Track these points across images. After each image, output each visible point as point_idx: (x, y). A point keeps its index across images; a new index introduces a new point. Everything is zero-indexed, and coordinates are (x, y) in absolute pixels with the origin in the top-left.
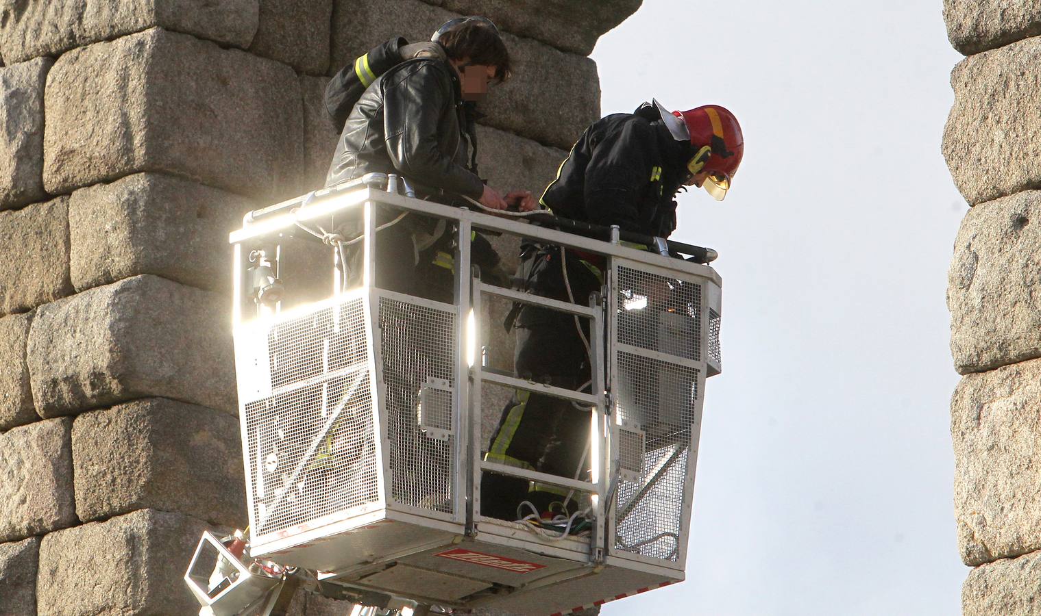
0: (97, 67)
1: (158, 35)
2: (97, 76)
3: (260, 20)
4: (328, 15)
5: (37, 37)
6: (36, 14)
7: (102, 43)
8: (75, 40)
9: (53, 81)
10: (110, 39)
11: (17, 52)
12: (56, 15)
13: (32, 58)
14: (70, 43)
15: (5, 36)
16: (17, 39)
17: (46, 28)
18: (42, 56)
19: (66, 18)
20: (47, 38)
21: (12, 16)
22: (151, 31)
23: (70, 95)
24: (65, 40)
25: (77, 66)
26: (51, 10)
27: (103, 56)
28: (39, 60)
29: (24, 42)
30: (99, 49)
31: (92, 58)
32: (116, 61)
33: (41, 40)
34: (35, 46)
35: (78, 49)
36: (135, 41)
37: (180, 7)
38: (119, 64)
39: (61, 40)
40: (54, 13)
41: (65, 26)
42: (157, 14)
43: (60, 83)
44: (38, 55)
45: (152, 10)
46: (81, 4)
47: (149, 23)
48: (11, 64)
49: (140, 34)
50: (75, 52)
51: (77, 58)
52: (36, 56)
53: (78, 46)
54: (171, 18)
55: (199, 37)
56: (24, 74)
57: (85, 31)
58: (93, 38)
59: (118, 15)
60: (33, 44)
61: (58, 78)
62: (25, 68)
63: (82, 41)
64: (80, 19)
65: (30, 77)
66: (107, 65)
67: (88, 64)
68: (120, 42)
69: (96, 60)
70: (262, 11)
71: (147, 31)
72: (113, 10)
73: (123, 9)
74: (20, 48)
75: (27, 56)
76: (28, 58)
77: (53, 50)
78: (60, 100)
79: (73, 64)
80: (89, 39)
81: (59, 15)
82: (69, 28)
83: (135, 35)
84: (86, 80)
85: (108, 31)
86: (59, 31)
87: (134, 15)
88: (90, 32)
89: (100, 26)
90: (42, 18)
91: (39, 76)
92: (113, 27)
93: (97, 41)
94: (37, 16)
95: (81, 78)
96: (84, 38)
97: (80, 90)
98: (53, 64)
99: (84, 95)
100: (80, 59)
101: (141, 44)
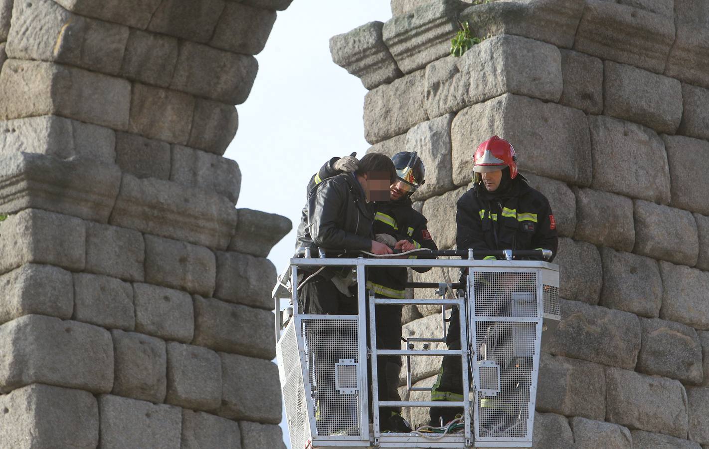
0: (477, 117)
1: (509, 98)
2: (478, 121)
3: (563, 86)
4: (601, 82)
5: (445, 103)
6: (445, 91)
7: (480, 103)
8: (465, 103)
9: (455, 126)
10: (484, 101)
11: (435, 112)
12: (455, 90)
13: (444, 114)
14: (463, 105)
15: (429, 104)
16: (435, 105)
17: (450, 98)
18: (449, 113)
19: (460, 92)
20: (451, 103)
21: (432, 93)
22: (505, 95)
23: (464, 132)
24: (460, 103)
25: (467, 117)
26: (452, 88)
27: (480, 110)
28: (447, 115)
29: (439, 107)
30: (478, 107)
31: (475, 112)
32: (487, 112)
33: (448, 105)
34: (445, 108)
35: (468, 108)
36: (497, 101)
37: (520, 81)
38: (489, 114)
39: (458, 104)
41: (460, 96)
42: (507, 86)
43: (459, 126)
44: (447, 112)
45: (505, 84)
46: (467, 84)
47: (503, 91)
48: (433, 118)
49: (499, 97)
50: (466, 110)
51: (467, 113)
53: (467, 106)
54: (516, 87)
55: (532, 97)
56: (440, 123)
57: (470, 98)
58: (475, 101)
59: (487, 88)
60: (443, 107)
61: (457, 124)
62: (440, 120)
63: (469, 104)
64: (467, 91)
65: (443, 125)
66: (483, 115)
67: (473, 115)
68: (489, 103)
69: (477, 113)
70: (564, 82)
71: (503, 95)
72: (485, 86)
73: (489, 85)
74: (437, 110)
75: (441, 113)
76: (441, 115)
77: (454, 110)
78: (459, 136)
79: (465, 116)
80: (472, 102)
81: (456, 90)
82: (462, 97)
83: (497, 98)
84: (472, 124)
85: (482, 97)
86: (457, 99)
87: (496, 87)
88: (473, 98)
89: (478, 95)
90: (447, 93)
91: (448, 124)
92: (485, 95)
93: (477, 103)
94: (445, 92)
95: (469, 123)
96: (470, 102)
97: (469, 129)
98: (455, 117)
99: (471, 132)
100: (468, 113)
101: (500, 103)
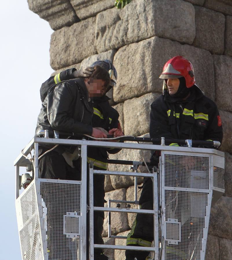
0: (133, 52)
1: (156, 40)
2: (133, 56)
3: (196, 33)
4: (223, 31)
5: (110, 42)
6: (109, 33)
7: (135, 43)
8: (124, 43)
9: (116, 58)
10: (138, 41)
11: (102, 48)
12: (117, 33)
13: (108, 50)
14: (123, 44)
15: (98, 42)
16: (103, 44)
17: (113, 38)
18: (112, 49)
19: (121, 34)
20: (114, 42)
21: (100, 34)
22: (153, 38)
23: (123, 64)
24: (121, 43)
25: (125, 52)
26: (115, 32)
27: (135, 48)
28: (111, 51)
29: (105, 44)
30: (133, 46)
31: (131, 49)
32: (140, 50)
33: (111, 43)
34: (109, 46)
35: (126, 46)
36: (147, 42)
37: (164, 28)
38: (141, 51)
39: (119, 43)
40: (116, 33)
41: (120, 37)
42: (156, 31)
43: (119, 59)
45: (154, 29)
46: (126, 29)
47: (152, 35)
48: (100, 53)
49: (149, 39)
50: (124, 47)
51: (125, 50)
52: (110, 50)
53: (126, 45)
54: (161, 33)
55: (173, 40)
56: (105, 57)
57: (128, 39)
58: (131, 41)
59: (140, 32)
60: (108, 45)
61: (118, 57)
62: (106, 55)
63: (127, 43)
64: (126, 34)
65: (108, 57)
66: (137, 51)
67: (130, 51)
68: (141, 43)
69: (132, 50)
70: (197, 30)
72: (139, 31)
73: (142, 30)
74: (104, 46)
75: (106, 49)
76: (107, 50)
77: (116, 47)
78: (119, 66)
79: (124, 52)
80: (129, 42)
81: (118, 33)
82: (122, 38)
83: (147, 40)
84: (128, 58)
85: (137, 38)
86: (118, 40)
87: (147, 32)
88: (130, 39)
89: (134, 37)
90: (111, 34)
91: (111, 57)
92: (139, 37)
93: (133, 42)
94: (110, 34)
95: (127, 57)
96: (128, 42)
97: (126, 62)
98: (116, 52)
99: (128, 64)
100: (126, 50)
101: (149, 43)
